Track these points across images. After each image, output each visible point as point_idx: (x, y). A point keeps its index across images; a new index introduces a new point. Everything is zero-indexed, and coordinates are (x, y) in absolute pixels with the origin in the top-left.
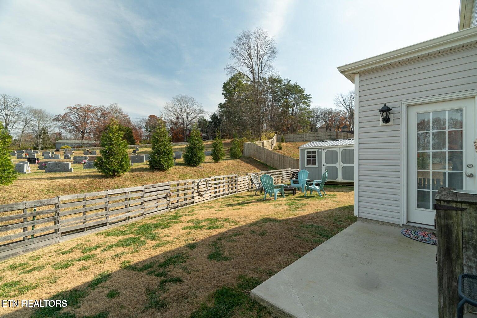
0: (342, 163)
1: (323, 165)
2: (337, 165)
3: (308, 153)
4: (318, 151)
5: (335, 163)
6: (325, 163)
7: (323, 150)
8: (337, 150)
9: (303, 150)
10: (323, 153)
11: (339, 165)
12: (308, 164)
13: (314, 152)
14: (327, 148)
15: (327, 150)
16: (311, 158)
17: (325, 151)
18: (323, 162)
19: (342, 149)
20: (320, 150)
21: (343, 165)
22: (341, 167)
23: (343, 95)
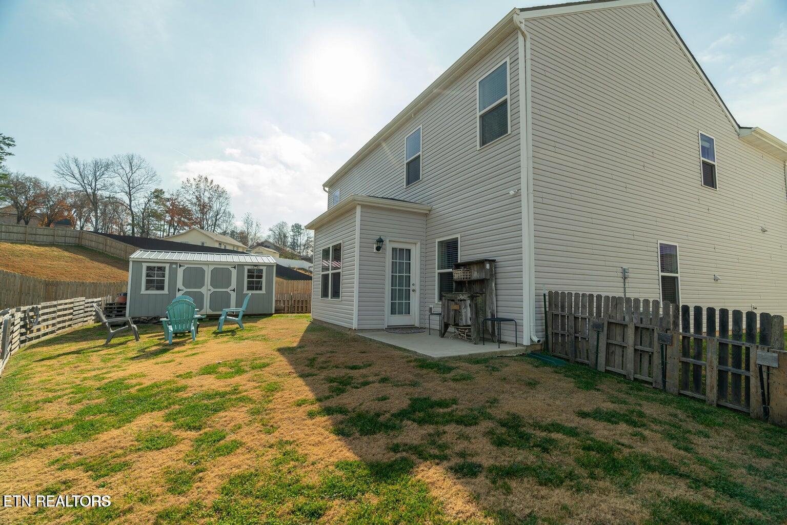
0: (210, 287)
1: (179, 290)
2: (203, 290)
3: (149, 268)
4: (170, 267)
5: (201, 287)
6: (181, 287)
7: (180, 266)
8: (205, 268)
9: (138, 262)
10: (180, 272)
11: (207, 290)
12: (147, 289)
13: (161, 269)
14: (186, 263)
15: (186, 266)
16: (156, 278)
17: (183, 268)
18: (180, 284)
19: (212, 267)
20: (174, 266)
21: (213, 290)
22: (210, 293)
23: (81, 161)
